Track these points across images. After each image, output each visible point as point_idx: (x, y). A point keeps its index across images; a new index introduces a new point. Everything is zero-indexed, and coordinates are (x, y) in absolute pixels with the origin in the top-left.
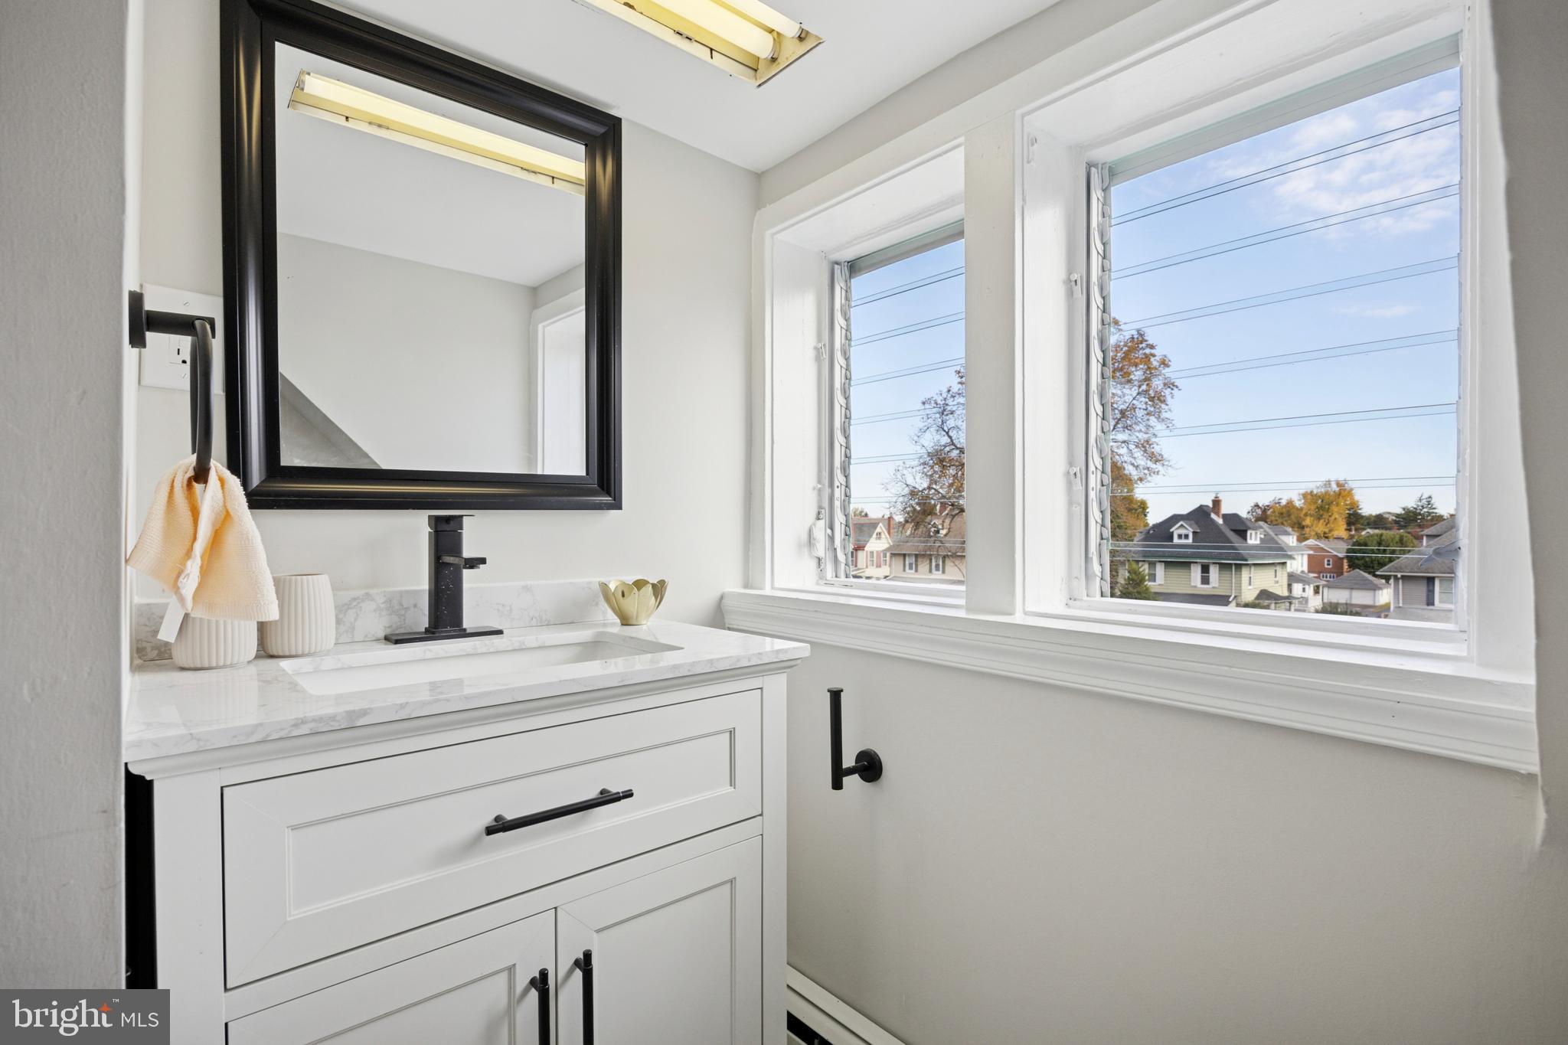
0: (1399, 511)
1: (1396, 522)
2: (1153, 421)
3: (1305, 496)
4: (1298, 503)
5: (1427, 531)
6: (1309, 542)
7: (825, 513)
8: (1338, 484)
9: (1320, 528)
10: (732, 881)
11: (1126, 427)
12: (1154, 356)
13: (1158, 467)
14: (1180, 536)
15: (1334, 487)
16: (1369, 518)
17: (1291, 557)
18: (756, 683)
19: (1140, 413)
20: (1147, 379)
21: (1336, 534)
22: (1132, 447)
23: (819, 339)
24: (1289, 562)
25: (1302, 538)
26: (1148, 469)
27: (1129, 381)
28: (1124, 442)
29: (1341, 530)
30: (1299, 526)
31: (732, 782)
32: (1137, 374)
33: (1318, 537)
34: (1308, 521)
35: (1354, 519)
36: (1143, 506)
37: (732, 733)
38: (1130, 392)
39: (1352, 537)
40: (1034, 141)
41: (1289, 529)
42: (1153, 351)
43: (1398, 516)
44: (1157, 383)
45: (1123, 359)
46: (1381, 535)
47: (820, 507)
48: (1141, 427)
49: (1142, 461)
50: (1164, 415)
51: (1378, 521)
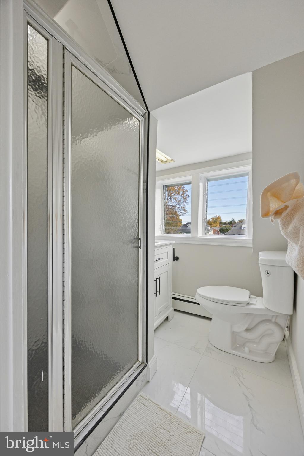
0: (229, 221)
1: (228, 224)
2: (184, 203)
3: (212, 218)
4: (211, 220)
5: (234, 225)
6: (212, 228)
7: (162, 224)
8: (218, 216)
9: (215, 225)
10: (168, 271)
11: (179, 204)
12: (184, 189)
13: (186, 212)
14: (189, 227)
15: (218, 217)
16: (223, 223)
17: (210, 231)
18: (169, 246)
19: (182, 201)
20: (183, 194)
21: (217, 226)
22: (180, 208)
23: (161, 197)
24: (209, 232)
25: (211, 227)
26: (183, 213)
27: (179, 194)
28: (179, 207)
29: (218, 226)
30: (211, 225)
31: (168, 259)
32: (181, 193)
33: (214, 227)
34: (212, 224)
35: (221, 223)
36: (181, 220)
37: (168, 252)
38: (180, 197)
39: (220, 227)
40: (201, 177)
41: (209, 225)
42: (184, 188)
43: (229, 222)
44: (185, 195)
45: (178, 189)
46: (225, 226)
47: (161, 223)
48: (182, 204)
49: (182, 211)
50: (186, 202)
51: (225, 223)
